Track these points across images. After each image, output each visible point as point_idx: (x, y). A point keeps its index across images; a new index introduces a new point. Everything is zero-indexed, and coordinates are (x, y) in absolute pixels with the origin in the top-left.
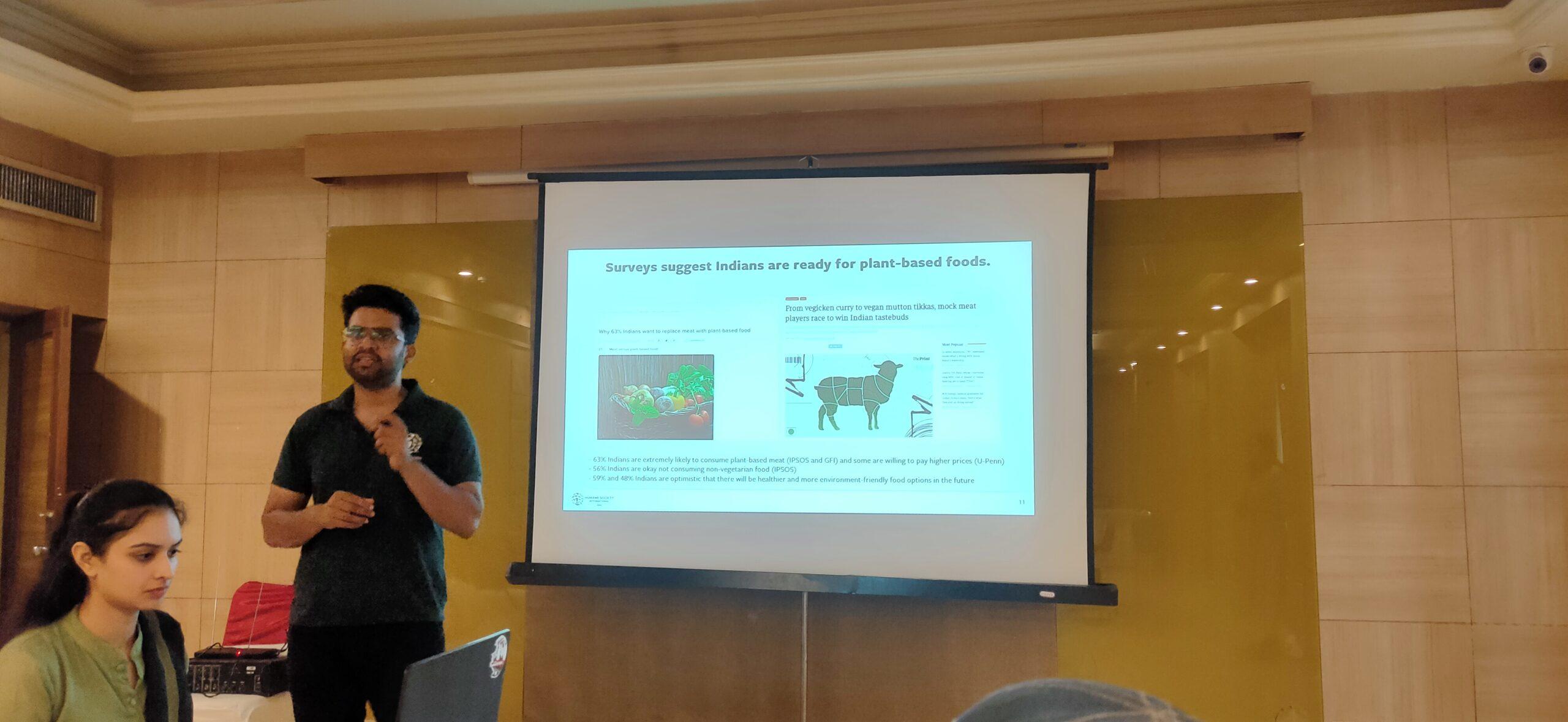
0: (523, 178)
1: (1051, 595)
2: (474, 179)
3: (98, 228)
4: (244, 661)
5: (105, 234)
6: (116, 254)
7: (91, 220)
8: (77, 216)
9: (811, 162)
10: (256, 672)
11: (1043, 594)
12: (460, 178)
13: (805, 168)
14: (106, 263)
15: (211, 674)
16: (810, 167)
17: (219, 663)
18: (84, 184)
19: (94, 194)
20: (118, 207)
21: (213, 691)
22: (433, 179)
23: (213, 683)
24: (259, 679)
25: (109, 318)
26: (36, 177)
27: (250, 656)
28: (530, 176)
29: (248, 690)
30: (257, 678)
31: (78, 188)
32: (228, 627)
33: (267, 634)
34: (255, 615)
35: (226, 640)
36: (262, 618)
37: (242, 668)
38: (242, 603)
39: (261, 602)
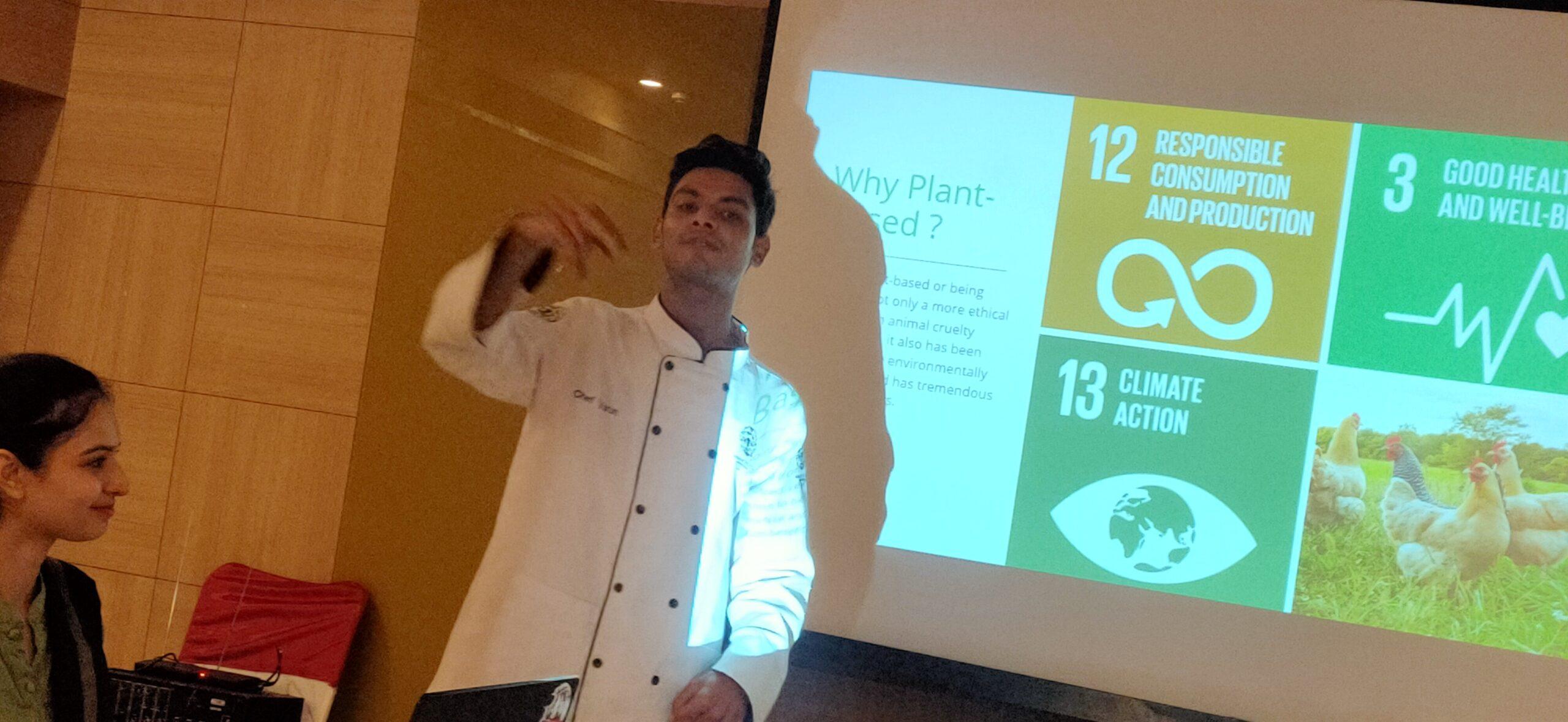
4: (208, 689)
10: (225, 709)
15: (156, 699)
17: (169, 686)
25: (70, 99)
30: (225, 719)
32: (191, 632)
33: (246, 653)
34: (235, 619)
35: (184, 650)
36: (243, 625)
37: (205, 698)
38: (215, 596)
39: (245, 599)
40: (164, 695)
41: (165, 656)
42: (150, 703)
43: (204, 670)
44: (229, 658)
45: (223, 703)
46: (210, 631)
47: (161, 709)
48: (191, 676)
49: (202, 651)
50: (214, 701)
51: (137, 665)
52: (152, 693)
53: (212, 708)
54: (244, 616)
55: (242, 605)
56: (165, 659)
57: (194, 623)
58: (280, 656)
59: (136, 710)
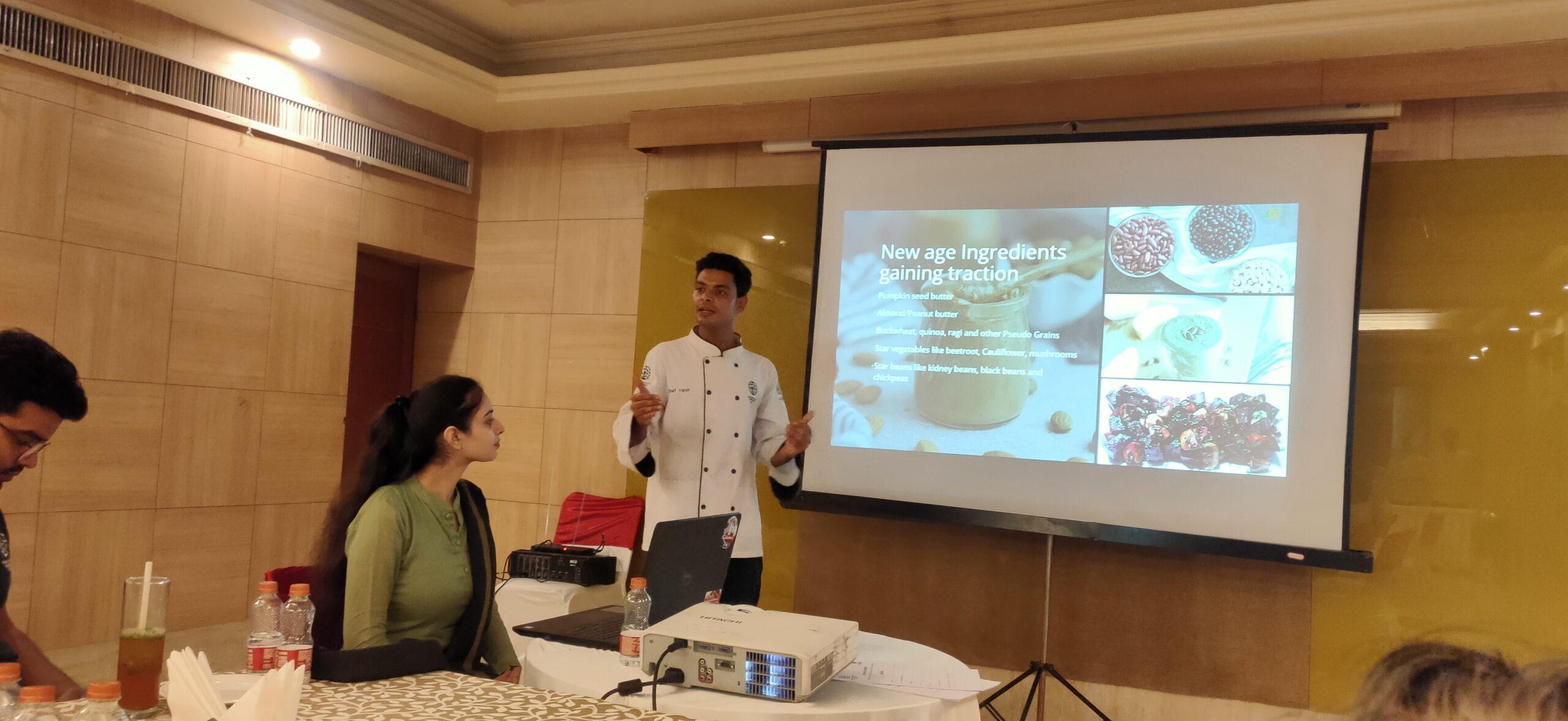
0: (807, 146)
1: (1300, 557)
2: (769, 148)
3: (469, 191)
4: (568, 555)
5: (474, 198)
6: (482, 215)
7: (464, 184)
8: (454, 181)
9: (1074, 128)
10: (577, 565)
11: (1291, 555)
12: (755, 146)
13: (1070, 133)
14: (473, 221)
15: (543, 563)
16: (1074, 132)
17: (549, 556)
18: (461, 156)
19: (467, 163)
20: (486, 172)
21: (544, 578)
22: (734, 148)
23: (544, 571)
24: (579, 571)
25: (476, 267)
26: (426, 148)
27: (574, 553)
28: (814, 144)
29: (570, 580)
30: (578, 570)
31: (455, 159)
32: (558, 529)
33: (588, 537)
34: (579, 520)
35: (556, 538)
36: (584, 523)
37: (567, 560)
38: (569, 510)
39: (584, 510)
40: (546, 561)
41: (546, 542)
42: (540, 565)
43: (565, 547)
44: (578, 541)
45: (576, 562)
46: (568, 527)
47: (546, 568)
48: (560, 551)
49: (565, 538)
50: (571, 561)
51: (533, 547)
52: (540, 561)
53: (571, 565)
54: (584, 518)
55: (582, 513)
56: (546, 543)
57: (560, 524)
58: (603, 536)
59: (534, 569)
